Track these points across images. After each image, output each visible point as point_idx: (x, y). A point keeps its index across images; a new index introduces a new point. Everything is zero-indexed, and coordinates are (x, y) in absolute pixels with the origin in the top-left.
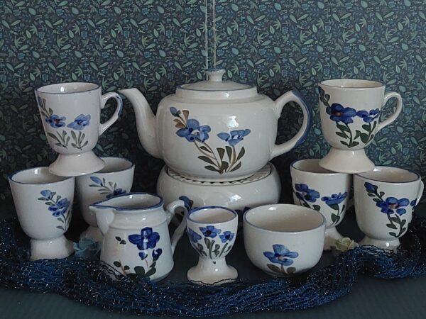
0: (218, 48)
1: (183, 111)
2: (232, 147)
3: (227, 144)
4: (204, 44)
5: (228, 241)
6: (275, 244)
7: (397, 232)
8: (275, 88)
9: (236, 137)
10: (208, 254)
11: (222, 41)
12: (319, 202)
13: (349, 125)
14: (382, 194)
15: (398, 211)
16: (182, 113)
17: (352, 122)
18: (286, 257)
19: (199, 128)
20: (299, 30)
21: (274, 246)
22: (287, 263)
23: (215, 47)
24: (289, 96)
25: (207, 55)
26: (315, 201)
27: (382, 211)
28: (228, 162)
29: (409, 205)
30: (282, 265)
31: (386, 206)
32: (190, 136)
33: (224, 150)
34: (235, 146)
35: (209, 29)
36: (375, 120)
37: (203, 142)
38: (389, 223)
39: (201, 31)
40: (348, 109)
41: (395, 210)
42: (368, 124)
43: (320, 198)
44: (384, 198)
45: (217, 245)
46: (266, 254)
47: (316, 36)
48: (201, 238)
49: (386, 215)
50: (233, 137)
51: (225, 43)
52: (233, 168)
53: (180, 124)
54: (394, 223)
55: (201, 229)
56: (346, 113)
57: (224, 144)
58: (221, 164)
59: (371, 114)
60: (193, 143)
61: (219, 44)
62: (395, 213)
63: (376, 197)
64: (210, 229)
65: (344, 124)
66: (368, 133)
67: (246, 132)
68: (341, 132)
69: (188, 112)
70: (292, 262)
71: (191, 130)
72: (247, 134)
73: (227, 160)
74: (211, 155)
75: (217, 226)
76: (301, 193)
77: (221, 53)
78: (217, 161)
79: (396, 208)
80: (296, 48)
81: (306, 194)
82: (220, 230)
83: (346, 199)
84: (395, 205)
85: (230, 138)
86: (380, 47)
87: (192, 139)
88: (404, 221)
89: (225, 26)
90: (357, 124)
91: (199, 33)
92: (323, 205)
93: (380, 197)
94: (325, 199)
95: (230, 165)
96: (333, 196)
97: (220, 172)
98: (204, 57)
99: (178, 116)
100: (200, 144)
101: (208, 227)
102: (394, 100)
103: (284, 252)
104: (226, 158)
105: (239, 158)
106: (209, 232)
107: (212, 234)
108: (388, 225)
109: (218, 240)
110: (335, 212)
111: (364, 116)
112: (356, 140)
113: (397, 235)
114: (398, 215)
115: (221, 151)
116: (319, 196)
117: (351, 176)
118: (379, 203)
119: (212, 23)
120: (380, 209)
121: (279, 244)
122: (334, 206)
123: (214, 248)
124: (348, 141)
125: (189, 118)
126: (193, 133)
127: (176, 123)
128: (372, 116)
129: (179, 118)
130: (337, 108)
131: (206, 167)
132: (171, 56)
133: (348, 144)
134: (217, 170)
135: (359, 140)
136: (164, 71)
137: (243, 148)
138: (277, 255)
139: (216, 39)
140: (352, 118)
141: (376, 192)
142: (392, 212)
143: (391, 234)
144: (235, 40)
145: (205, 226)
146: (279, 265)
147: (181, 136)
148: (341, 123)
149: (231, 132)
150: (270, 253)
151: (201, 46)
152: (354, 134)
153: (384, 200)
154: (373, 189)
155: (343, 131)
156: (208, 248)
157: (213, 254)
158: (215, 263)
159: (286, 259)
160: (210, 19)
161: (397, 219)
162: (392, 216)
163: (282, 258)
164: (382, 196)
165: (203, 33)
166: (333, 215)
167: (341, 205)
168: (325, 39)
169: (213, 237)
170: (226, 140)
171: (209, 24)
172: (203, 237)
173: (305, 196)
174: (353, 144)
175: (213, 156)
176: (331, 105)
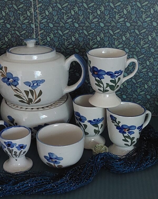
0: (41, 23)
1: (4, 67)
2: (33, 90)
3: (30, 88)
4: (32, 20)
5: (22, 149)
6: (49, 152)
7: (129, 143)
8: (76, 48)
9: (35, 84)
10: (11, 156)
11: (43, 19)
12: (86, 123)
13: (102, 80)
14: (119, 122)
15: (129, 133)
17: (104, 78)
18: (56, 160)
19: (12, 78)
20: (89, 12)
21: (49, 154)
22: (57, 163)
23: (39, 22)
24: (73, 58)
25: (34, 27)
26: (84, 122)
27: (120, 132)
28: (32, 98)
29: (136, 129)
30: (54, 163)
31: (122, 129)
32: (8, 83)
33: (28, 92)
34: (35, 90)
35: (34, 11)
36: (119, 77)
37: (15, 86)
38: (124, 139)
39: (30, 12)
40: (101, 70)
41: (127, 132)
42: (114, 79)
43: (87, 121)
44: (120, 125)
45: (15, 152)
46: (45, 157)
47: (99, 17)
48: (5, 147)
49: (122, 134)
50: (33, 84)
51: (45, 20)
52: (35, 102)
53: (3, 75)
54: (127, 139)
55: (5, 142)
56: (100, 73)
57: (28, 88)
58: (28, 100)
59: (115, 73)
60: (10, 87)
61: (41, 21)
62: (127, 133)
63: (116, 124)
64: (9, 143)
65: (99, 79)
66: (114, 85)
67: (43, 81)
68: (98, 83)
70: (60, 163)
71: (9, 79)
72: (43, 82)
73: (31, 98)
74: (21, 94)
75: (14, 142)
76: (77, 117)
77: (42, 26)
78: (25, 98)
79: (127, 131)
80: (87, 24)
81: (79, 118)
82: (16, 144)
83: (103, 121)
84: (127, 129)
85: (32, 85)
86: (139, 24)
87: (9, 84)
88: (133, 138)
89: (44, 10)
90: (107, 79)
91: (29, 14)
92: (89, 124)
93: (118, 124)
94: (90, 121)
95: (33, 100)
96: (94, 120)
97: (28, 103)
98: (33, 28)
99: (2, 70)
100: (14, 88)
101: (8, 142)
102: (133, 63)
103: (54, 157)
104: (30, 96)
105: (39, 96)
106: (9, 145)
107: (11, 146)
108: (123, 140)
109: (15, 149)
110: (97, 129)
111: (110, 75)
112: (106, 89)
113: (130, 145)
114: (129, 135)
115: (27, 93)
116: (86, 120)
117: (105, 110)
118: (118, 127)
119: (36, 8)
120: (119, 131)
121: (51, 152)
122: (96, 125)
123: (13, 153)
124: (102, 89)
125: (7, 72)
126: (10, 81)
127: (1, 74)
128: (117, 75)
129: (2, 71)
130: (95, 69)
131: (19, 101)
132: (13, 27)
133: (102, 91)
134: (26, 103)
135: (108, 88)
136: (10, 36)
137: (41, 91)
138: (51, 158)
139: (39, 17)
140: (103, 76)
141: (116, 121)
142: (126, 133)
143: (125, 144)
144: (50, 18)
145: (6, 141)
146: (52, 164)
147: (4, 82)
148: (97, 78)
149: (32, 81)
150: (47, 157)
151: (31, 21)
152: (105, 86)
153: (121, 126)
154: (114, 119)
155: (99, 83)
156: (10, 153)
157: (14, 156)
158: (17, 160)
159: (56, 161)
160: (35, 5)
161: (129, 137)
162: (125, 135)
163: (54, 160)
164: (119, 123)
165: (31, 14)
166: (95, 130)
167: (100, 125)
168: (105, 19)
169: (12, 147)
170: (30, 86)
171: (34, 9)
172: (7, 147)
173: (79, 119)
174: (105, 91)
175: (22, 95)
176: (92, 67)
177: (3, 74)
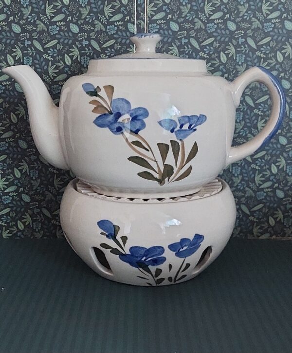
0: (152, 22)
1: (105, 87)
2: (180, 143)
3: (173, 137)
9: (186, 127)
16: (103, 90)
19: (129, 111)
28: (174, 166)
32: (116, 125)
33: (167, 146)
34: (185, 140)
37: (136, 132)
50: (181, 126)
52: (179, 175)
57: (167, 137)
58: (162, 169)
60: (121, 136)
67: (201, 119)
69: (112, 88)
71: (118, 116)
72: (202, 122)
73: (173, 164)
77: (154, 28)
78: (157, 164)
80: (256, 24)
85: (178, 128)
87: (118, 130)
99: (97, 95)
100: (132, 138)
104: (170, 160)
105: (189, 159)
115: (163, 149)
125: (114, 98)
126: (120, 120)
127: (93, 106)
129: (98, 99)
131: (139, 174)
134: (156, 179)
137: (195, 144)
139: (148, 8)
144: (173, 10)
147: (102, 126)
149: (179, 119)
151: (128, 18)
170: (172, 131)
175: (151, 156)
177: (103, 106)
